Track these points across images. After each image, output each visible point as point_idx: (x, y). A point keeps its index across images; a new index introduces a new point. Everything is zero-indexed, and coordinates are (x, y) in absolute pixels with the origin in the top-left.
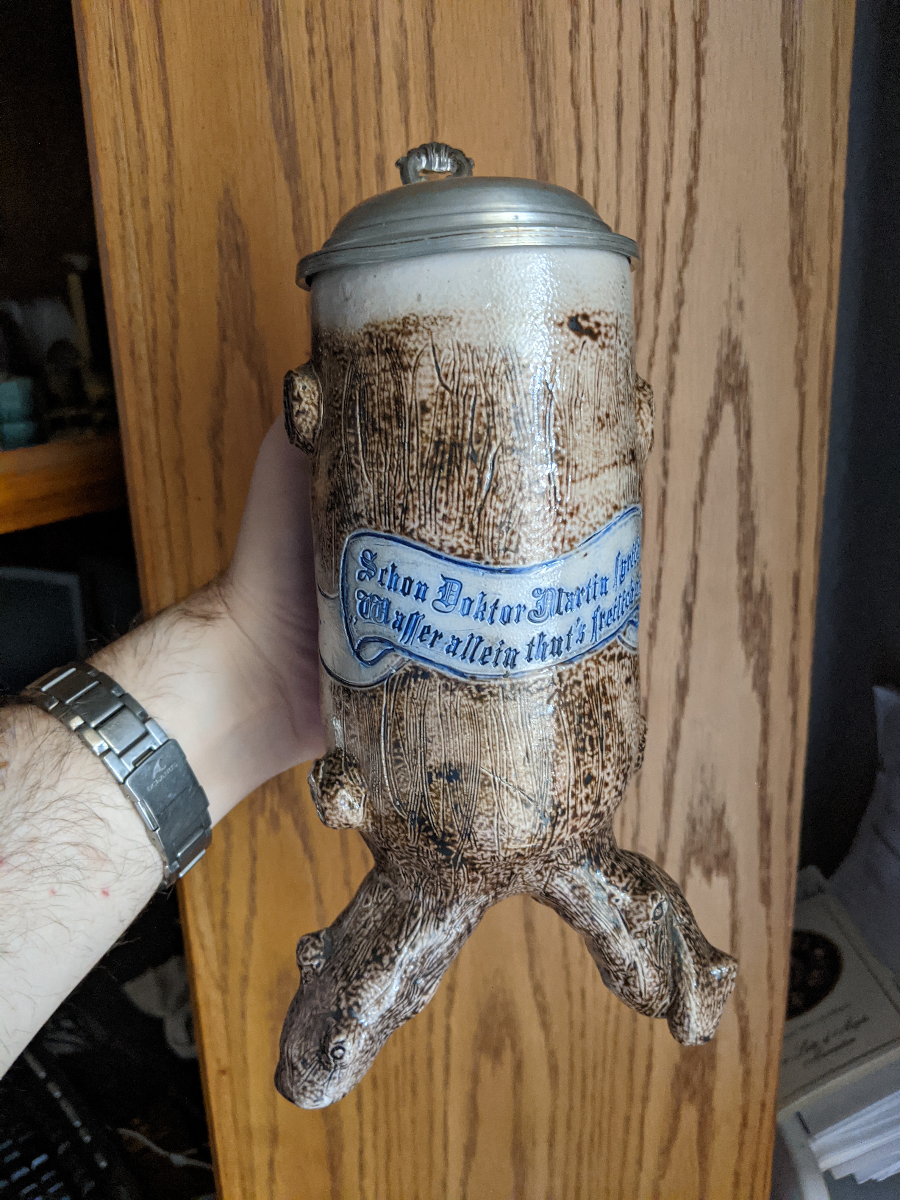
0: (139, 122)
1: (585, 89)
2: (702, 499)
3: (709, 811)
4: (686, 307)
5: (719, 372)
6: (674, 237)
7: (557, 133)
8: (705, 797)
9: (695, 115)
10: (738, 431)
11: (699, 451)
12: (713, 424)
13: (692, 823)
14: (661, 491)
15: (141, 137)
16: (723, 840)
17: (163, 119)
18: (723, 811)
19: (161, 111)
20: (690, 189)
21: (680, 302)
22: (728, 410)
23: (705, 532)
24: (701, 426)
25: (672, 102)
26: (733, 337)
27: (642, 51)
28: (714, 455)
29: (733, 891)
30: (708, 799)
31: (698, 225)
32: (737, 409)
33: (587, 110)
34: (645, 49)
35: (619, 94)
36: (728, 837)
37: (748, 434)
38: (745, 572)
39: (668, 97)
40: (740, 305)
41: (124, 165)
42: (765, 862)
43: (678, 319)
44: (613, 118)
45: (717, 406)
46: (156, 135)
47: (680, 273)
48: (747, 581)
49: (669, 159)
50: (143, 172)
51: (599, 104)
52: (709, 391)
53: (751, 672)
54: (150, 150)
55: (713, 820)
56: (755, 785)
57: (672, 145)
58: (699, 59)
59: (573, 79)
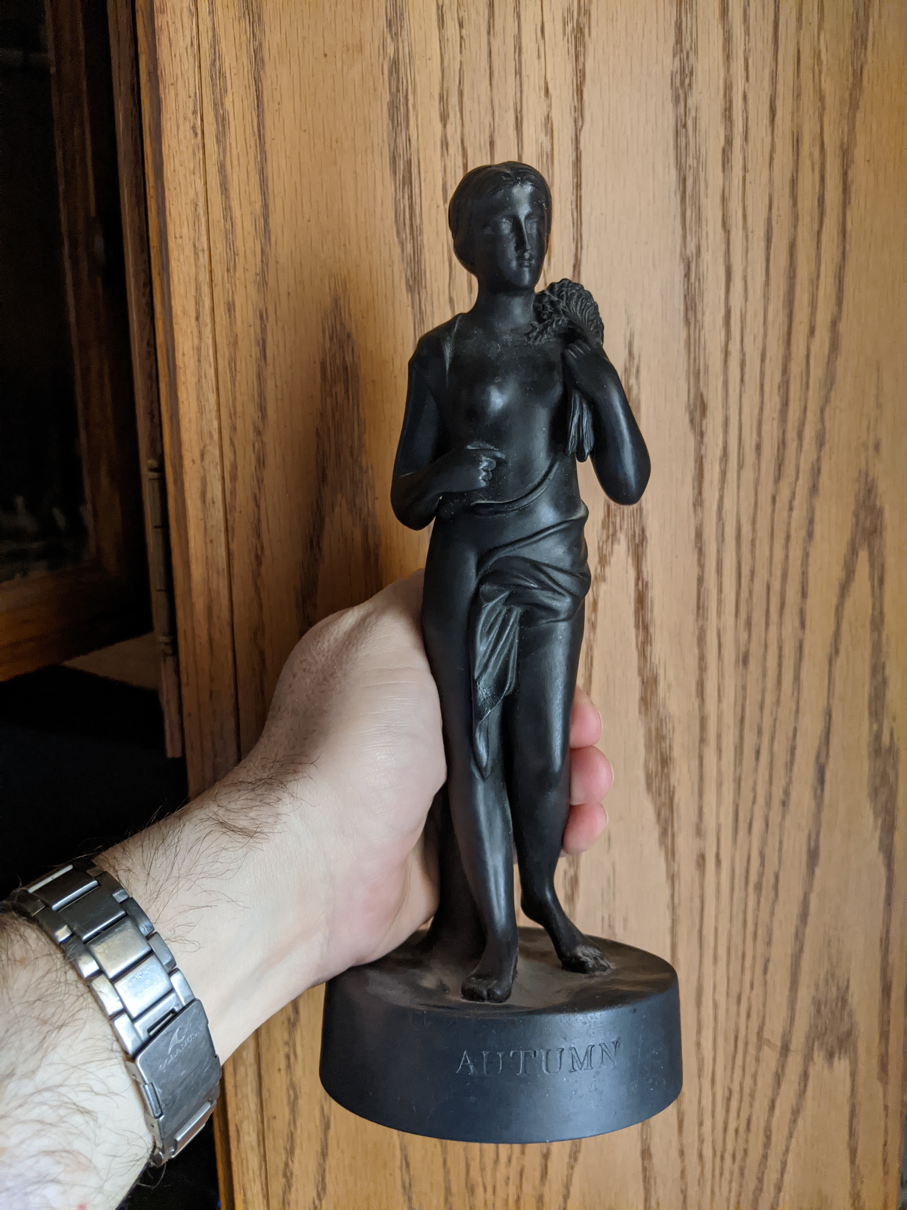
0: (227, 209)
1: (736, 211)
2: (837, 651)
3: (834, 989)
4: (827, 447)
5: (857, 516)
6: (817, 372)
7: (707, 257)
8: (832, 975)
9: (841, 247)
10: (872, 578)
11: (834, 600)
12: (850, 571)
13: (818, 1005)
14: (797, 644)
15: (229, 226)
16: (846, 1018)
17: (258, 206)
18: (848, 987)
19: (256, 197)
20: (834, 323)
21: (821, 443)
22: (863, 555)
23: (838, 688)
24: (837, 572)
25: (819, 233)
26: (869, 479)
27: (793, 176)
28: (848, 603)
29: (853, 1075)
30: (833, 976)
31: (840, 363)
32: (871, 554)
33: (737, 235)
34: (795, 175)
35: (769, 221)
36: (850, 1016)
37: (881, 581)
38: (875, 727)
39: (816, 227)
40: (877, 447)
41: (204, 259)
42: (885, 1035)
43: (819, 459)
44: (763, 244)
45: (853, 551)
46: (249, 226)
47: (822, 411)
48: (877, 737)
49: (815, 292)
50: (228, 270)
51: (750, 229)
52: (847, 536)
53: (878, 833)
54: (239, 243)
55: (837, 998)
56: (878, 955)
57: (818, 277)
58: (846, 190)
59: (724, 200)
